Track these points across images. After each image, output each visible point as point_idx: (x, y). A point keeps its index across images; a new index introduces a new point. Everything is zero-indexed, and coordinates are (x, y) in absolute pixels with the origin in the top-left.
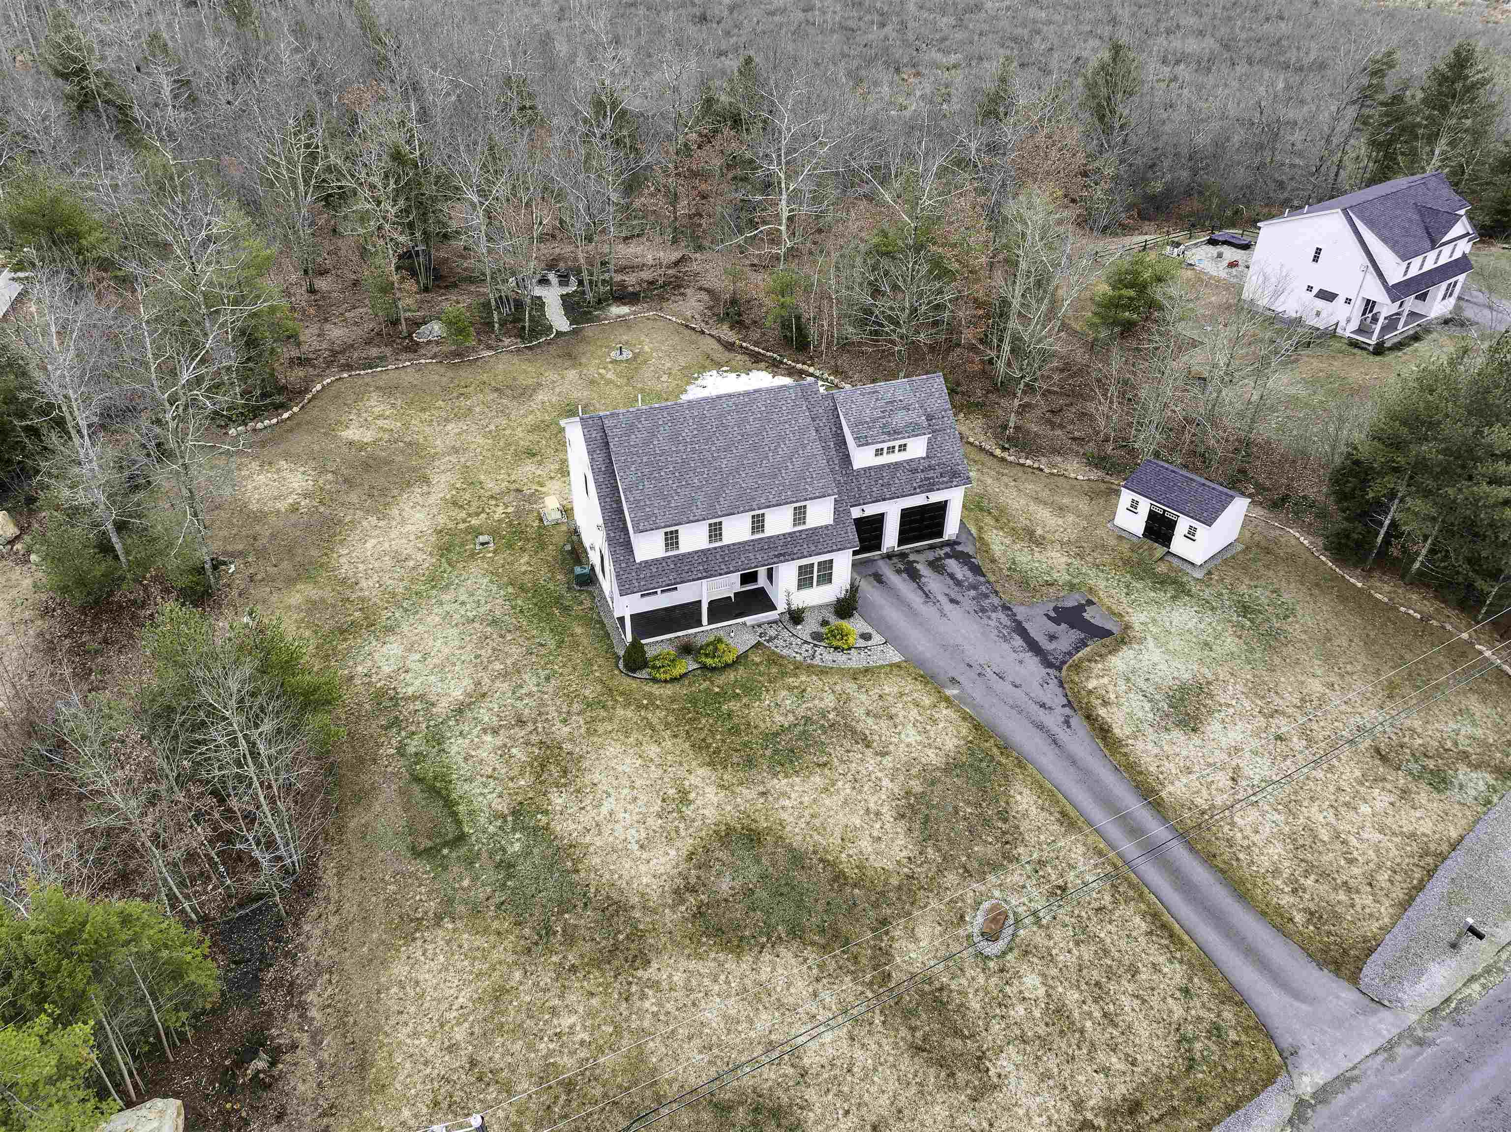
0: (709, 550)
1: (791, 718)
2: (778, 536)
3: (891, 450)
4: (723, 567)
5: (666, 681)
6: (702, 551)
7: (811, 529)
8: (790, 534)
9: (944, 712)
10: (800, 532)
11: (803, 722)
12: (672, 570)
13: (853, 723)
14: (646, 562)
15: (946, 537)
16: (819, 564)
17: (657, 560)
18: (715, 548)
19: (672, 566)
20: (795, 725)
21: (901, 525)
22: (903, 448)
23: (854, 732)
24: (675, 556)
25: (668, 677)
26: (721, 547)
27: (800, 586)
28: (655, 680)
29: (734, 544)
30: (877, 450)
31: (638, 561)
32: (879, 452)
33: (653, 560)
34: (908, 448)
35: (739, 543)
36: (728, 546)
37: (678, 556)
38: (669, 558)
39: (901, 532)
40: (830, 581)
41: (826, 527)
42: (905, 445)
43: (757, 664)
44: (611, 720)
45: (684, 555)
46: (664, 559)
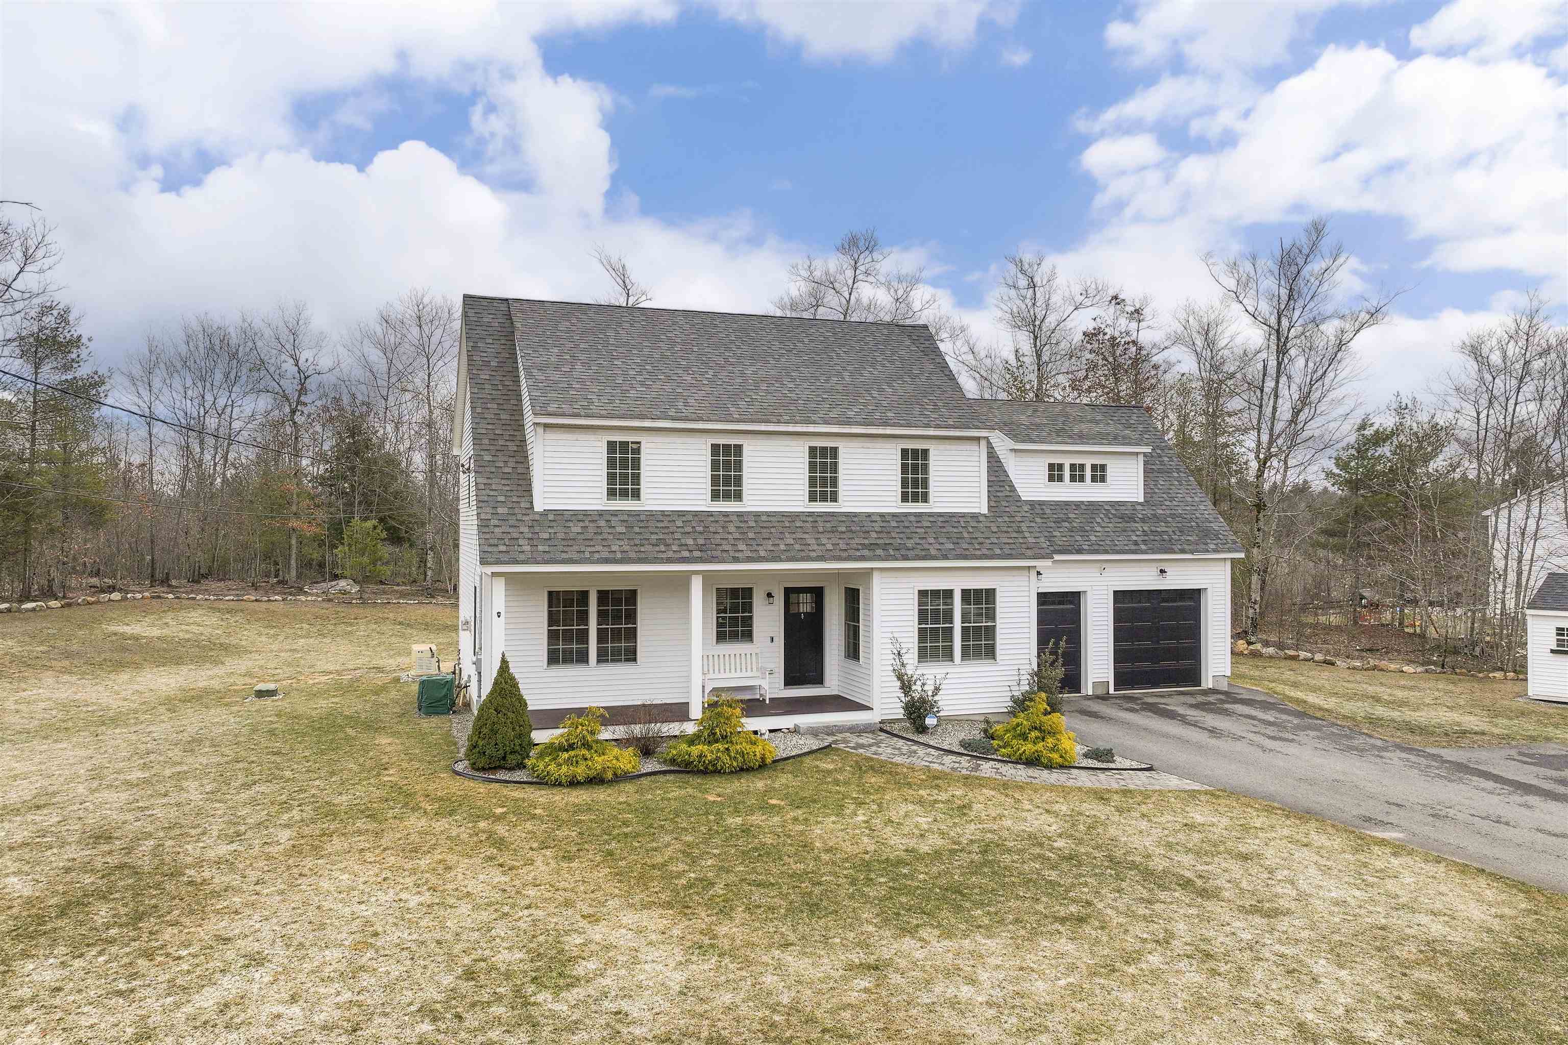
0: (710, 514)
1: (935, 841)
2: (869, 515)
3: (1077, 474)
4: (742, 547)
5: (574, 783)
6: (696, 514)
7: (940, 515)
8: (894, 515)
9: (1395, 862)
10: (920, 515)
11: (975, 848)
12: (619, 537)
13: (1138, 859)
14: (559, 513)
15: (1208, 682)
16: (965, 593)
17: (586, 513)
18: (726, 514)
19: (621, 529)
20: (953, 852)
21: (1116, 640)
22: (1100, 474)
23: (1148, 874)
24: (630, 513)
25: (581, 771)
26: (740, 515)
27: (923, 655)
28: (542, 782)
29: (769, 514)
30: (1051, 467)
31: (539, 507)
32: (1055, 473)
33: (575, 513)
34: (1110, 472)
35: (783, 514)
36: (757, 515)
37: (637, 514)
38: (615, 513)
39: (1120, 656)
40: (990, 652)
41: (975, 516)
42: (1103, 467)
43: (829, 772)
44: (378, 834)
45: (651, 514)
46: (601, 513)
